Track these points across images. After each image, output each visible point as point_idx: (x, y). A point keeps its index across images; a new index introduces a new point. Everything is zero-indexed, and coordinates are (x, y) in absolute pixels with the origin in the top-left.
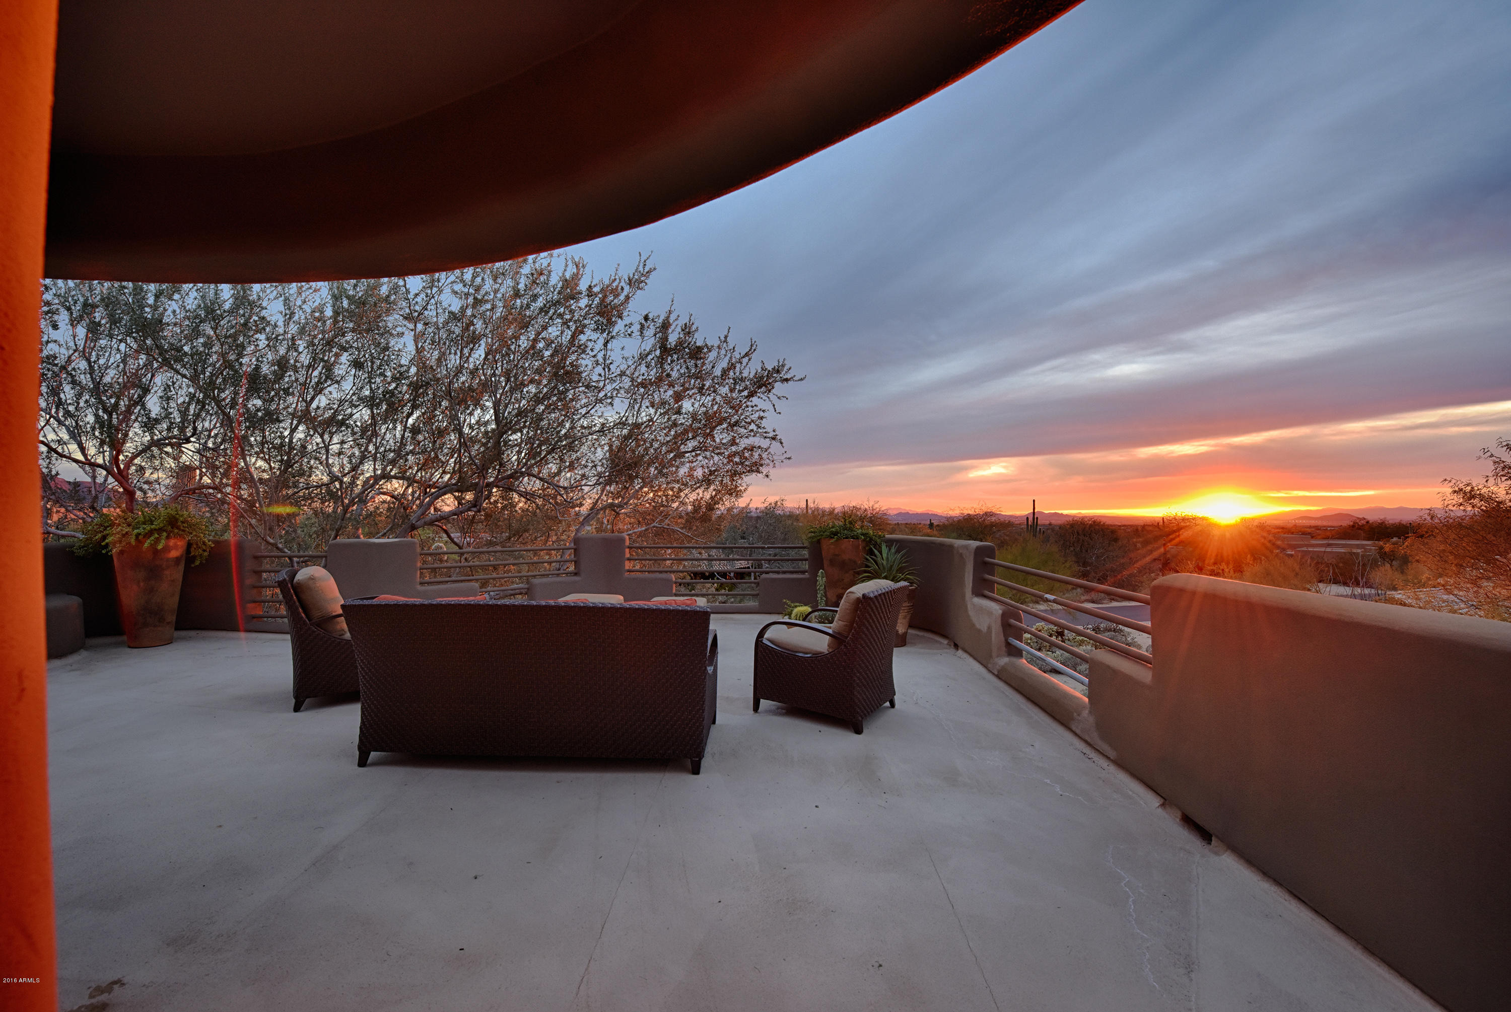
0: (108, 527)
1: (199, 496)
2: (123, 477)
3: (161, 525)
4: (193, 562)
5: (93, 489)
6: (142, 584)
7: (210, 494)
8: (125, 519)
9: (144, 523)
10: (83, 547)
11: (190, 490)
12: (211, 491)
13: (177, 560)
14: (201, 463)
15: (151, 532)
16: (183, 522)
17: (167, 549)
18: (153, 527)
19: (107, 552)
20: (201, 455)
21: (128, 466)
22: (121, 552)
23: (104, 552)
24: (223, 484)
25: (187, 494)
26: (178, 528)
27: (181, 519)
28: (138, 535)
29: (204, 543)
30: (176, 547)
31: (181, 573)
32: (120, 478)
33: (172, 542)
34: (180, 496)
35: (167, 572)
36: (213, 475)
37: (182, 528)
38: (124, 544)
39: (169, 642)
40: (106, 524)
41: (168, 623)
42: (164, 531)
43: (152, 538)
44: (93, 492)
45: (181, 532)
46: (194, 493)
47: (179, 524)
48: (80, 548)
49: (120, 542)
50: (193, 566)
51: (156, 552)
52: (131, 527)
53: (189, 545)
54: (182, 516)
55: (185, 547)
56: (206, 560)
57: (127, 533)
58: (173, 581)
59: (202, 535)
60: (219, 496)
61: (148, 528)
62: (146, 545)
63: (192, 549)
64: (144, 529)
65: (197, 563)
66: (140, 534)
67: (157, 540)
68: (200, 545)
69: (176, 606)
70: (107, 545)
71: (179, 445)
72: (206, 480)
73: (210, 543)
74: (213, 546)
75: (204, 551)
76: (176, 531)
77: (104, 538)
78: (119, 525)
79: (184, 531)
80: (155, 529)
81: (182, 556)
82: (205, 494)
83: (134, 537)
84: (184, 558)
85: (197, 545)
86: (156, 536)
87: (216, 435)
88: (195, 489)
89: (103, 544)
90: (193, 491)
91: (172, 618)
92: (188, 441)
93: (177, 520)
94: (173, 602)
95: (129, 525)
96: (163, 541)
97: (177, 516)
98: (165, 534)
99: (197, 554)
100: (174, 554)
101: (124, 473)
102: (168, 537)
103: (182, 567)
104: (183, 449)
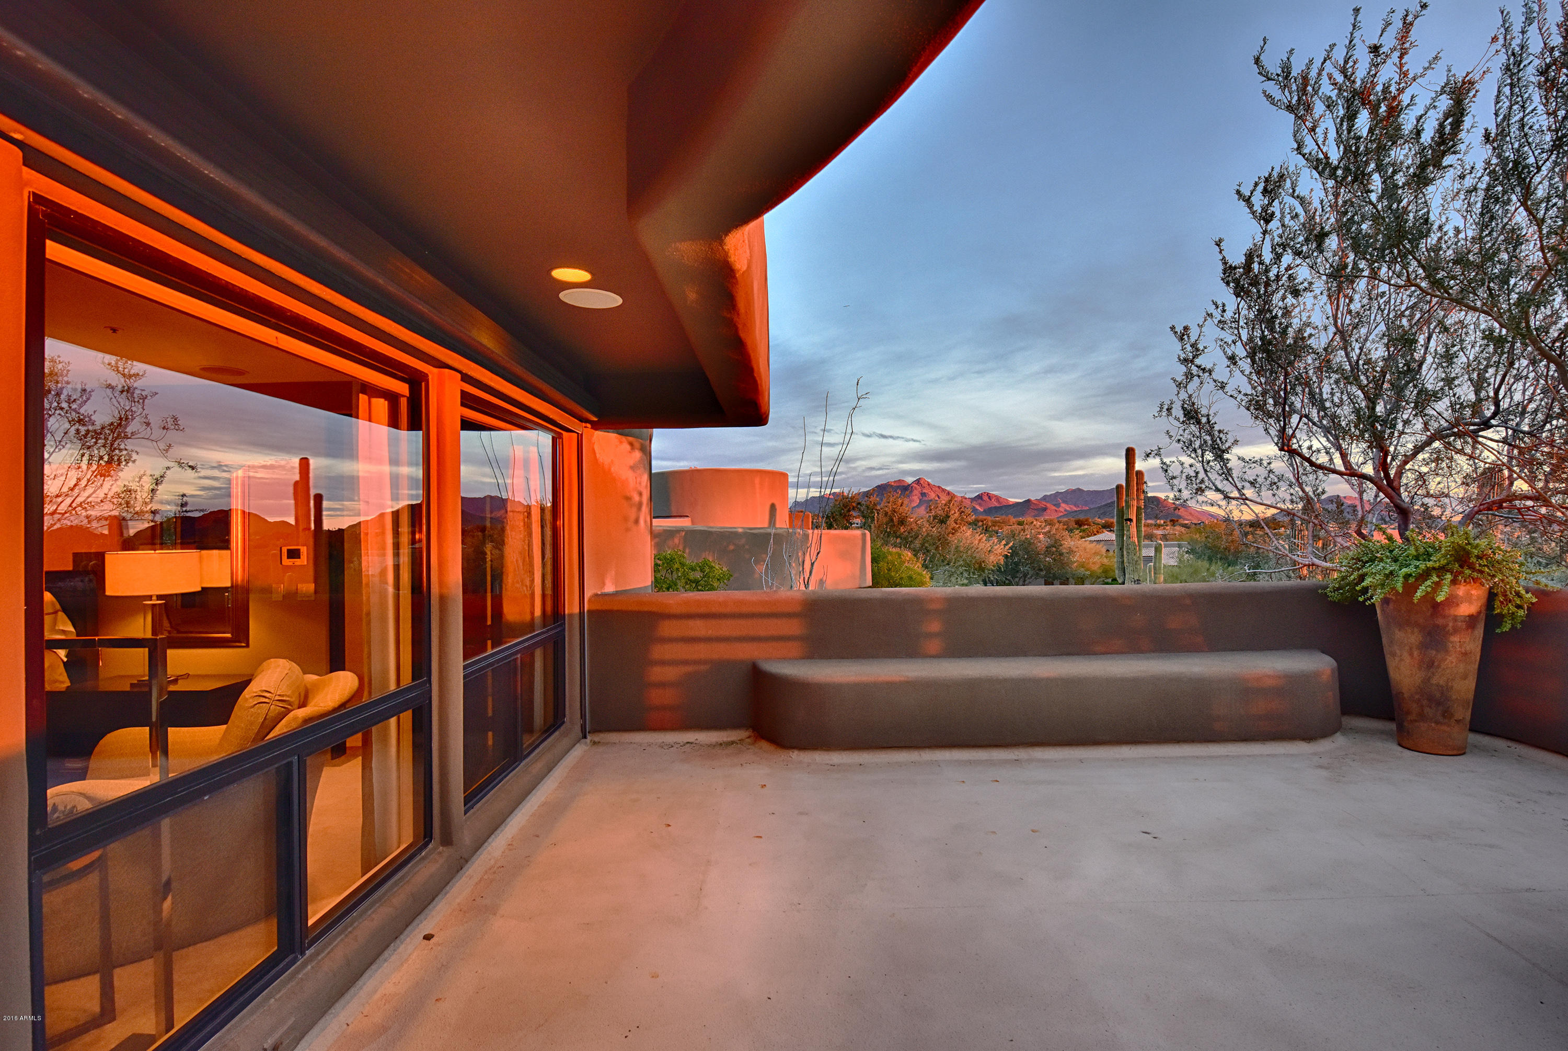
0: (1367, 562)
1: (1509, 512)
2: (1393, 489)
3: (1443, 562)
4: (1499, 625)
5: (1359, 508)
6: (1416, 653)
7: (1528, 508)
8: (1391, 552)
9: (1417, 558)
10: (1338, 589)
11: (1494, 502)
12: (1530, 503)
13: (1471, 620)
14: (1511, 458)
15: (1425, 575)
16: (1478, 557)
17: (1451, 601)
18: (1430, 564)
19: (1365, 600)
20: (1510, 445)
21: (1400, 474)
22: (1386, 601)
23: (1361, 599)
24: (1550, 490)
25: (1489, 509)
26: (1471, 567)
27: (1476, 552)
28: (1407, 576)
29: (1518, 594)
30: (1469, 599)
31: (1479, 643)
32: (1390, 490)
33: (1461, 591)
34: (1477, 513)
35: (1455, 639)
36: (1531, 480)
37: (1477, 567)
38: (1387, 589)
39: (1460, 751)
40: (1365, 559)
41: (1458, 721)
42: (1448, 571)
43: (1428, 583)
44: (1360, 514)
45: (1475, 574)
46: (1501, 507)
47: (1473, 560)
48: (1335, 590)
49: (1383, 585)
50: (1498, 631)
51: (1436, 607)
52: (1398, 563)
53: (1492, 596)
54: (1477, 546)
55: (1483, 600)
56: (1522, 622)
57: (1391, 573)
58: (1465, 654)
59: (1514, 581)
60: (1543, 510)
61: (1423, 567)
62: (1419, 594)
63: (1497, 604)
64: (1417, 567)
65: (1507, 627)
66: (1410, 575)
67: (1438, 585)
68: (1511, 597)
69: (1471, 696)
70: (1365, 590)
71: (1474, 435)
72: (1521, 486)
73: (1529, 595)
74: (1534, 600)
75: (1519, 607)
76: (1468, 572)
77: (1362, 578)
78: (1381, 560)
79: (1482, 572)
80: (1434, 568)
81: (1479, 613)
82: (1519, 509)
83: (1401, 579)
84: (1483, 616)
85: (1505, 596)
86: (1435, 579)
87: (1536, 411)
88: (1501, 502)
89: (1358, 588)
90: (1499, 505)
91: (1465, 714)
92: (1486, 425)
93: (1468, 554)
94: (1465, 687)
95: (1395, 560)
96: (1446, 589)
97: (1469, 547)
98: (1449, 577)
99: (1505, 611)
100: (1466, 609)
101: (1395, 484)
102: (1454, 582)
103: (1479, 631)
104: (1480, 439)
